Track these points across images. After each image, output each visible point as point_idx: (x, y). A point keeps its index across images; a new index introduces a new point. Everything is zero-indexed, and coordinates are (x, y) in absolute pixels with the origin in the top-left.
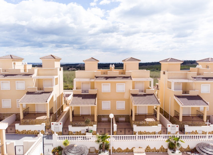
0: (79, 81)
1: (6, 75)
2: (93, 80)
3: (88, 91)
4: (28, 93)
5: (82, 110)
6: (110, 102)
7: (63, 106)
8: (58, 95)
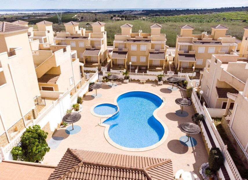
0: (116, 42)
1: (73, 38)
2: (125, 42)
3: (122, 50)
4: (87, 49)
5: (118, 61)
6: (136, 57)
7: (107, 58)
8: (104, 51)
